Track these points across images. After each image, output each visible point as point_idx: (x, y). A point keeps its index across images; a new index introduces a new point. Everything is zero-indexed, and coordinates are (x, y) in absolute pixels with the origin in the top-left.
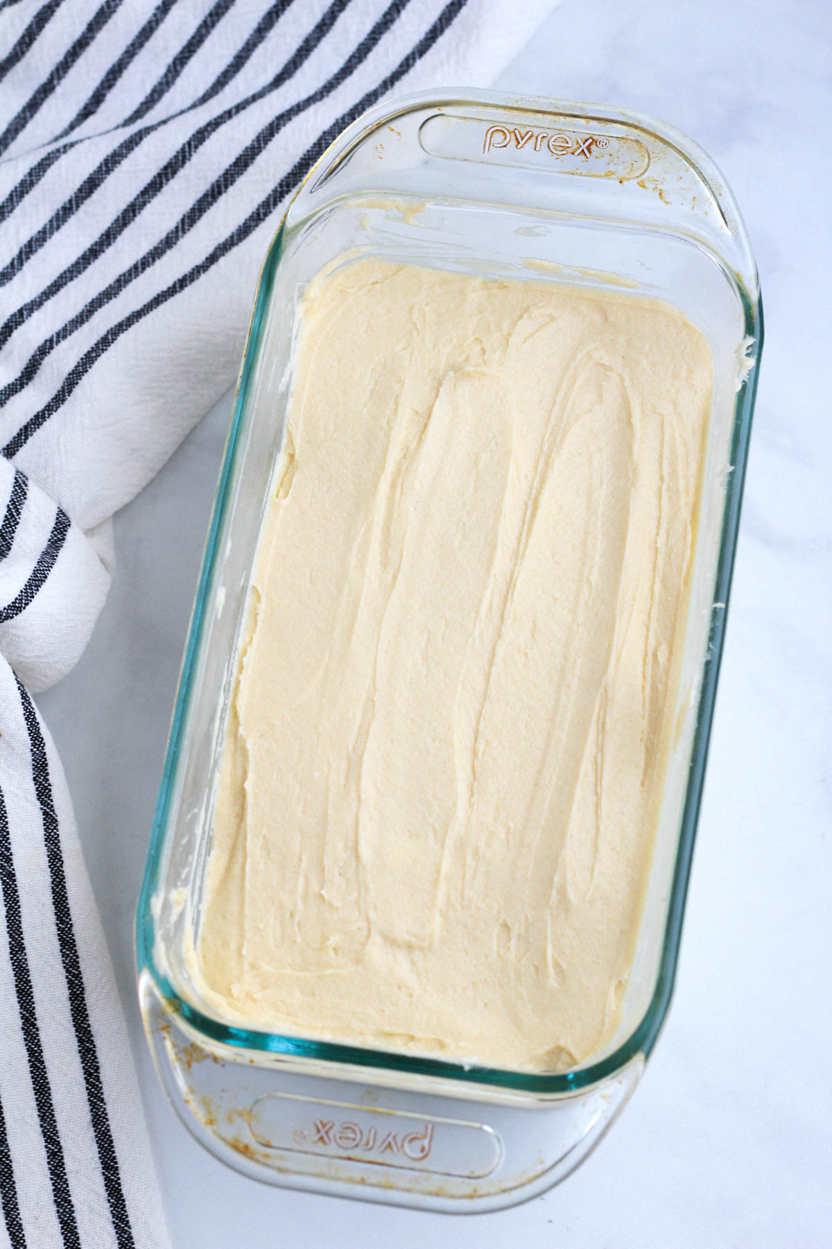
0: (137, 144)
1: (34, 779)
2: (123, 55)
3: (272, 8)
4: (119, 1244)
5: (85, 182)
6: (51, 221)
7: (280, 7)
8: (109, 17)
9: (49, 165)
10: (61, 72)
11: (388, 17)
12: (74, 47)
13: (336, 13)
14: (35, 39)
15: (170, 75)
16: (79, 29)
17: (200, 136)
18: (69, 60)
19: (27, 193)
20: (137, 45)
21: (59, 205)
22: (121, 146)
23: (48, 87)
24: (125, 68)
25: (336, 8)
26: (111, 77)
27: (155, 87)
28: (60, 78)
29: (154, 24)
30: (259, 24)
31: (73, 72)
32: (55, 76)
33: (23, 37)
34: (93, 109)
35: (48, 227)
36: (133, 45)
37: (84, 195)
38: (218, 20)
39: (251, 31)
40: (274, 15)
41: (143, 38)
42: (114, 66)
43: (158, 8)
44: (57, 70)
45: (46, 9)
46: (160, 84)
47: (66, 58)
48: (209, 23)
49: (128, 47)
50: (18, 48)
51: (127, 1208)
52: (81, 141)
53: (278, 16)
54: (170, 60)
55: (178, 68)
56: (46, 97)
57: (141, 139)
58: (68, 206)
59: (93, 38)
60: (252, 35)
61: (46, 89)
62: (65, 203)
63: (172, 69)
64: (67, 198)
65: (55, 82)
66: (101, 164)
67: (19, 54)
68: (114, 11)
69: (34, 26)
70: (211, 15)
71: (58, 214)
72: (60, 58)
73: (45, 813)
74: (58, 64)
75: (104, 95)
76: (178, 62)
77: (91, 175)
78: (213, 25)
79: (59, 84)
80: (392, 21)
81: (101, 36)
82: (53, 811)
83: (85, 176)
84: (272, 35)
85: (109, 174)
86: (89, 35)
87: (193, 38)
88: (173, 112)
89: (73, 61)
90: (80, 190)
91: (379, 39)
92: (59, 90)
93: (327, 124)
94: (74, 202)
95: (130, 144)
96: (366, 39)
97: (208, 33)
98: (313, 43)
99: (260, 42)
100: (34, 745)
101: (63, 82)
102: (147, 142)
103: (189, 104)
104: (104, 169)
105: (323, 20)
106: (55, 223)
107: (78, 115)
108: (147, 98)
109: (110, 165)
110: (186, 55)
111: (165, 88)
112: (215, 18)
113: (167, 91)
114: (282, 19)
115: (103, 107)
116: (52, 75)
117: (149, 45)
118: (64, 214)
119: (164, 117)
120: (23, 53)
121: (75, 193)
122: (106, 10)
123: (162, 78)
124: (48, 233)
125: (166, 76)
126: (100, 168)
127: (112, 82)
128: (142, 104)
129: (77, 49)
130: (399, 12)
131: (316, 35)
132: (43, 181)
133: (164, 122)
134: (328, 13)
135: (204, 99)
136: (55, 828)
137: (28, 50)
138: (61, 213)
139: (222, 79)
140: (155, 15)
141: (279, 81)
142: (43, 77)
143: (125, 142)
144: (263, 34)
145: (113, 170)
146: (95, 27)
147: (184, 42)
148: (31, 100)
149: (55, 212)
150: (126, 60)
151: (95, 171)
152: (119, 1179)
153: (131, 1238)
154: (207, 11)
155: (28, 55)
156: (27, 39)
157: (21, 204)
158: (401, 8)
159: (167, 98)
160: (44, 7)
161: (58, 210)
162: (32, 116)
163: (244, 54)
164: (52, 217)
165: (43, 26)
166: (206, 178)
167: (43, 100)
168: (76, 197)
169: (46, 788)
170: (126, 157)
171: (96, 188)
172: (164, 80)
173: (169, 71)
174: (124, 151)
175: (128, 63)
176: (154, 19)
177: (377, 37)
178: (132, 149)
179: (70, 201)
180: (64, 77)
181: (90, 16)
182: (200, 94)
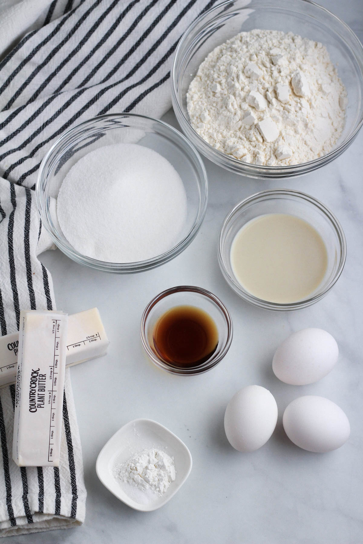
0: (82, 93)
1: (44, 288)
2: (79, 65)
3: (127, 53)
4: (65, 425)
5: (66, 103)
6: (54, 115)
7: (130, 53)
8: (76, 53)
9: (55, 98)
10: (59, 69)
11: (164, 59)
12: (64, 62)
13: (147, 57)
14: (52, 58)
15: (93, 72)
16: (66, 56)
17: (102, 92)
18: (62, 65)
19: (48, 105)
20: (84, 63)
21: (57, 110)
22: (77, 93)
23: (54, 74)
24: (79, 69)
25: (147, 55)
26: (74, 72)
27: (88, 76)
28: (58, 71)
29: (90, 56)
30: (123, 58)
31: (62, 70)
32: (57, 71)
33: (48, 57)
34: (68, 82)
35: (53, 117)
36: (82, 62)
37: (65, 107)
38: (110, 56)
39: (120, 60)
40: (128, 56)
41: (86, 61)
42: (76, 68)
43: (91, 51)
44: (58, 68)
45: (56, 49)
46: (90, 75)
47: (61, 65)
48: (107, 57)
49: (81, 63)
50: (46, 60)
51: (68, 414)
52: (65, 92)
53: (129, 56)
54: (94, 68)
55: (96, 70)
56: (53, 77)
57: (84, 91)
58: (60, 111)
59: (70, 59)
60: (120, 62)
61: (53, 75)
62: (59, 110)
63: (94, 70)
64: (60, 108)
65: (57, 72)
66: (71, 98)
67: (46, 62)
68: (78, 51)
69: (52, 54)
70: (108, 54)
71: (56, 113)
72: (59, 65)
73: (47, 299)
74: (58, 67)
75: (72, 77)
76: (96, 69)
77: (68, 101)
78: (108, 58)
79: (58, 73)
80: (165, 61)
81: (73, 59)
82: (50, 298)
83: (66, 102)
84: (127, 62)
85: (73, 101)
86: (69, 58)
87: (102, 61)
88: (93, 84)
89: (63, 66)
90: (64, 106)
91: (160, 66)
92: (57, 75)
93: (142, 91)
94: (62, 110)
95: (80, 93)
96: (156, 66)
97: (106, 60)
98: (139, 65)
99: (122, 64)
100: (44, 277)
101: (59, 72)
102: (86, 92)
103: (99, 82)
104: (72, 100)
105: (143, 58)
106: (55, 116)
107: (63, 83)
108: (85, 79)
109: (74, 99)
110: (99, 66)
111: (91, 76)
112: (109, 55)
113: (92, 77)
114: (130, 57)
115: (71, 81)
116: (56, 70)
117: (88, 63)
118: (58, 113)
119: (91, 86)
120: (48, 62)
121: (62, 107)
122: (75, 51)
123: (90, 73)
124: (53, 119)
125: (92, 72)
126: (71, 99)
127: (74, 73)
128: (84, 81)
129: (65, 62)
130: (167, 58)
131: (140, 63)
132: (52, 102)
133: (91, 87)
134: (144, 56)
135: (104, 81)
136: (51, 303)
137: (49, 61)
138: (57, 113)
139: (109, 75)
140: (90, 53)
141: (128, 77)
142: (53, 70)
143: (79, 92)
144: (124, 62)
145: (74, 100)
146: (71, 56)
147: (99, 62)
148: (48, 78)
149: (56, 112)
150: (80, 67)
151: (69, 100)
152: (66, 405)
153: (69, 423)
154: (107, 53)
155: (49, 63)
156: (49, 58)
157: (45, 109)
158: (168, 56)
159: (92, 80)
160: (55, 48)
161: (57, 112)
162: (48, 83)
163: (117, 67)
164: (55, 114)
165: (55, 54)
166: (103, 105)
167: (52, 78)
168: (63, 108)
169: (48, 291)
170: (79, 96)
171: (69, 106)
172: (91, 74)
173: (93, 71)
174: (78, 95)
175: (80, 68)
176: (90, 54)
177: (160, 65)
178: (81, 94)
179: (61, 109)
180: (59, 71)
181: (70, 52)
182: (102, 79)
